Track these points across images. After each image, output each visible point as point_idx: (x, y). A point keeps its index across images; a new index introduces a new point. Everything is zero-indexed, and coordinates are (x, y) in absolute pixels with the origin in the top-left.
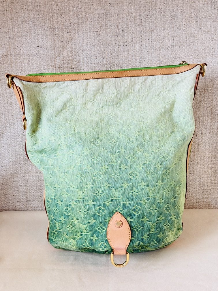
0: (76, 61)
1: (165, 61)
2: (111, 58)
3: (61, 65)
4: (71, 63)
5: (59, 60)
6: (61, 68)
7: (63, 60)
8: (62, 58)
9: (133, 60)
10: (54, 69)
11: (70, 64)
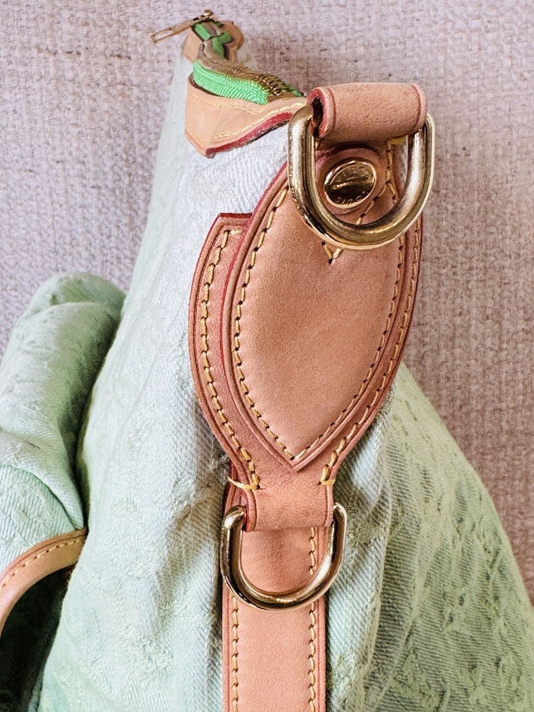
0: (140, 26)
1: (501, 20)
2: (283, 12)
3: (76, 44)
4: (119, 35)
5: (71, 23)
6: (79, 54)
7: (87, 24)
8: (80, 15)
9: (374, 17)
10: (51, 59)
11: (116, 38)
